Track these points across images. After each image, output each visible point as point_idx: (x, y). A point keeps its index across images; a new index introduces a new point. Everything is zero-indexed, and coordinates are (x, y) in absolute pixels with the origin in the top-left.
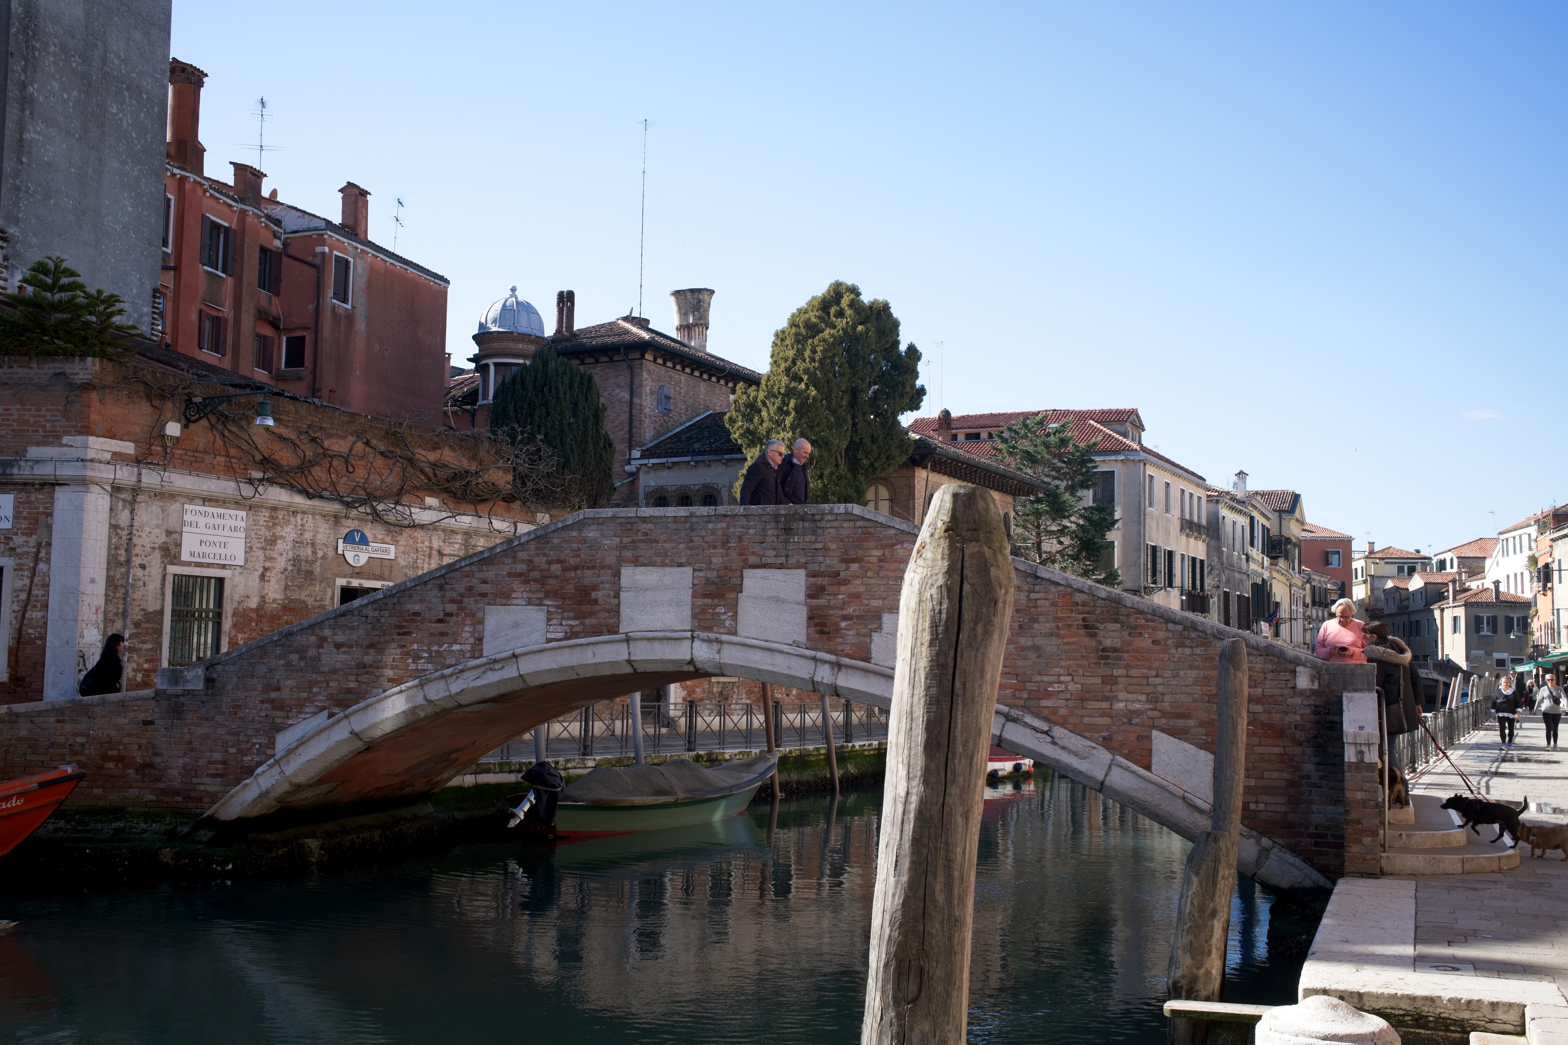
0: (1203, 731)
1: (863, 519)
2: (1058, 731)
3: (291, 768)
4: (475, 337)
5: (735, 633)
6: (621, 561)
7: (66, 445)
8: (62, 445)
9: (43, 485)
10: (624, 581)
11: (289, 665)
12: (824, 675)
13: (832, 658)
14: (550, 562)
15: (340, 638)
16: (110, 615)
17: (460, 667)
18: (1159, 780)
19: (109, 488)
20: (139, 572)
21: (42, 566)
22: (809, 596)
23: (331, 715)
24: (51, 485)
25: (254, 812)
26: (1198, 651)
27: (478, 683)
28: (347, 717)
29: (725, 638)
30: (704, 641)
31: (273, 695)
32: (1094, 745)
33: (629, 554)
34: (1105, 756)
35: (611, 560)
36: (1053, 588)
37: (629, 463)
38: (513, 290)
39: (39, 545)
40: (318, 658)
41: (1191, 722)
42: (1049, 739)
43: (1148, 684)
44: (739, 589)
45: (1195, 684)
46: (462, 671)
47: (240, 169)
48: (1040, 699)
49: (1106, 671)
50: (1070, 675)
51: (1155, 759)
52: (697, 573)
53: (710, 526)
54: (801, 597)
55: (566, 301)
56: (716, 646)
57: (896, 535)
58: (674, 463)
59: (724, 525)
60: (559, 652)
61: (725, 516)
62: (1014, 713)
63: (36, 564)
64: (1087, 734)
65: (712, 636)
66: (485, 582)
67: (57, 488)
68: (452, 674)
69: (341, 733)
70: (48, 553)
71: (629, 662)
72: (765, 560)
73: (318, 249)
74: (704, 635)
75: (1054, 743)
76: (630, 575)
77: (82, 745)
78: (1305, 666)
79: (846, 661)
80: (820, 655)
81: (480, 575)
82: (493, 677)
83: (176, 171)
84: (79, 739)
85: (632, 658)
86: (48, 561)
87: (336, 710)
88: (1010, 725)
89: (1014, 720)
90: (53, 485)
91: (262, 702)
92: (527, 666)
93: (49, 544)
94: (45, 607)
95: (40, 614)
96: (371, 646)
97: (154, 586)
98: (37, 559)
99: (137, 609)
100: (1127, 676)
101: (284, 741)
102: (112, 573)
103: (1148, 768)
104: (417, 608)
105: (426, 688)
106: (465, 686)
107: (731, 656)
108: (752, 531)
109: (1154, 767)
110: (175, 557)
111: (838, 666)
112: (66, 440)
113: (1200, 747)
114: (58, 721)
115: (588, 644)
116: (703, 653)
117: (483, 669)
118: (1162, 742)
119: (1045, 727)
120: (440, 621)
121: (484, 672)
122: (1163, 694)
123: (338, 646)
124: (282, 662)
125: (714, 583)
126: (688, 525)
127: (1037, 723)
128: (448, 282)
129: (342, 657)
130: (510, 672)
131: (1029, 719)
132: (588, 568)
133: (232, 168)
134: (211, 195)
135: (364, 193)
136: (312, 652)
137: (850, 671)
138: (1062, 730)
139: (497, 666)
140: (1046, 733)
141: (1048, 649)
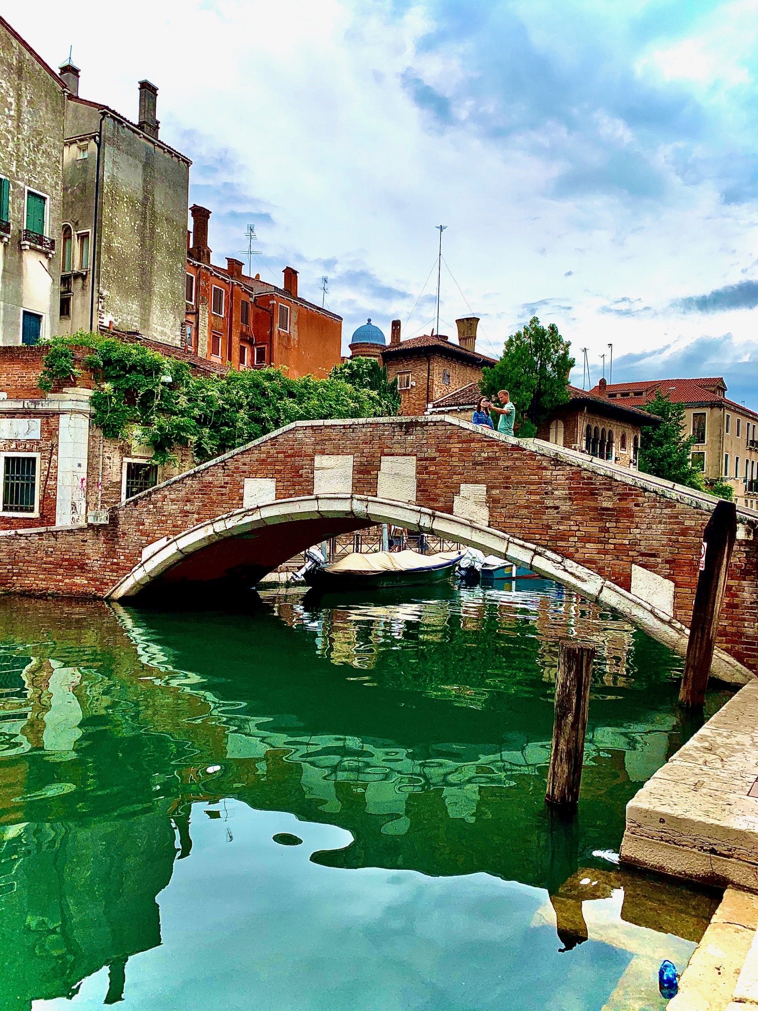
0: (668, 566)
1: (451, 424)
2: (568, 563)
3: (149, 567)
4: (350, 346)
5: (376, 496)
6: (315, 453)
7: (65, 393)
8: (63, 393)
9: (54, 414)
10: (317, 464)
12: (426, 522)
13: (430, 511)
14: (278, 453)
15: (172, 497)
16: (90, 484)
17: (231, 513)
18: (635, 598)
19: (88, 416)
20: (107, 461)
22: (418, 473)
23: (168, 539)
24: (57, 414)
27: (241, 523)
28: (175, 540)
29: (370, 498)
30: (358, 500)
31: (141, 527)
32: (592, 573)
33: (319, 447)
34: (599, 580)
35: (310, 451)
36: (568, 468)
37: (427, 411)
38: (369, 320)
39: (52, 445)
40: (162, 508)
41: (659, 560)
42: (562, 567)
43: (630, 533)
44: (378, 469)
45: (663, 534)
46: (232, 516)
47: (231, 261)
48: (557, 541)
49: (601, 524)
50: (577, 525)
51: (633, 584)
52: (355, 459)
53: (364, 430)
54: (413, 473)
55: (396, 325)
56: (365, 503)
58: (449, 411)
60: (291, 504)
62: (540, 549)
63: (51, 456)
64: (588, 565)
65: (363, 497)
66: (245, 464)
67: (61, 416)
68: (227, 518)
69: (172, 550)
70: (57, 450)
71: (318, 512)
72: (393, 451)
73: (271, 302)
74: (357, 496)
75: (566, 570)
76: (319, 460)
79: (438, 513)
80: (423, 509)
82: (247, 519)
83: (195, 262)
85: (320, 510)
86: (57, 454)
87: (171, 536)
89: (540, 554)
90: (59, 414)
91: (136, 531)
92: (266, 513)
93: (57, 445)
94: (56, 478)
95: (54, 482)
96: (188, 501)
97: (115, 469)
98: (51, 454)
99: (107, 480)
100: (616, 527)
101: (147, 552)
102: (90, 461)
103: (629, 590)
104: (211, 479)
105: (214, 525)
106: (234, 525)
107: (374, 509)
108: (386, 433)
109: (632, 590)
110: (128, 453)
111: (433, 516)
112: (64, 390)
113: (665, 577)
116: (358, 507)
117: (243, 515)
118: (639, 574)
119: (559, 559)
120: (222, 487)
121: (243, 517)
122: (640, 541)
123: (172, 501)
125: (364, 465)
126: (351, 430)
127: (553, 556)
128: (342, 319)
129: (174, 507)
130: (256, 517)
131: (549, 553)
132: (298, 456)
133: (227, 261)
134: (215, 275)
135: (295, 272)
136: (159, 504)
137: (440, 520)
138: (571, 562)
139: (250, 513)
140: (560, 563)
141: (563, 508)
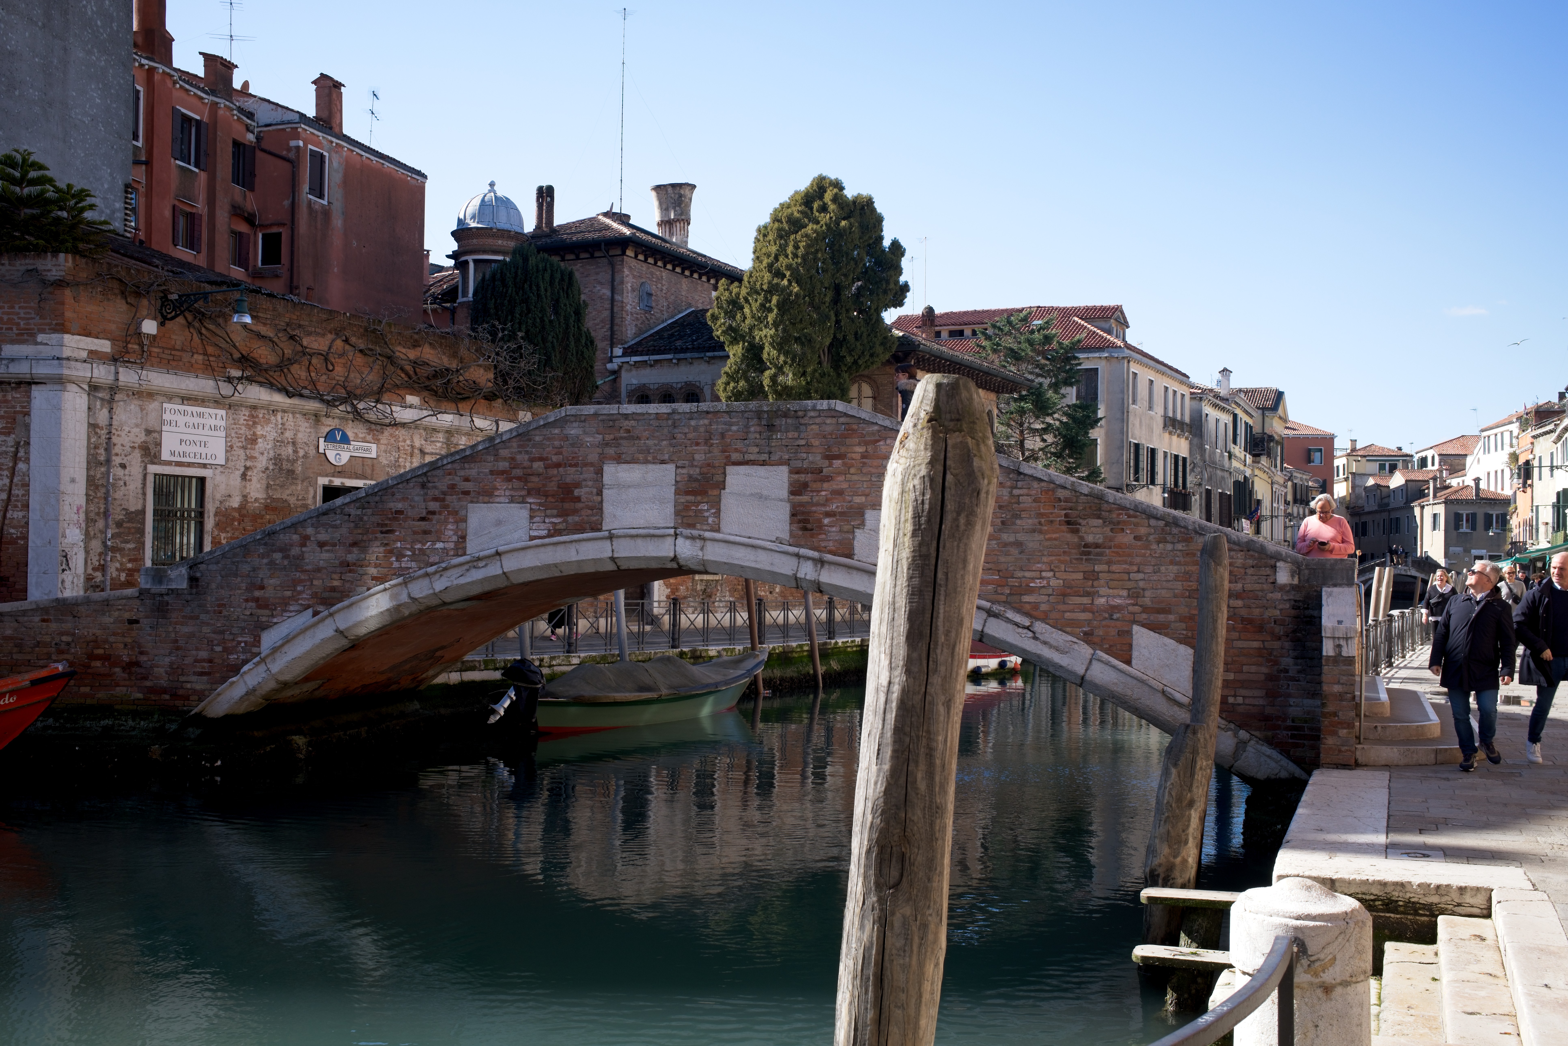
0: (1183, 625)
1: (846, 415)
2: (1039, 627)
3: (277, 666)
4: (453, 234)
5: (718, 530)
6: (603, 459)
7: (41, 344)
8: (37, 343)
9: (19, 383)
10: (607, 478)
11: (272, 563)
12: (807, 571)
13: (815, 554)
14: (532, 460)
15: (323, 536)
16: (92, 515)
17: (444, 565)
18: (1139, 674)
19: (86, 387)
20: (120, 472)
21: (21, 466)
22: (792, 493)
23: (315, 614)
24: (27, 384)
25: (242, 709)
26: (1179, 546)
27: (462, 581)
28: (331, 615)
29: (708, 534)
30: (687, 538)
31: (257, 594)
32: (1075, 640)
33: (611, 451)
34: (1086, 650)
35: (593, 457)
36: (1035, 484)
37: (611, 361)
38: (492, 185)
39: (18, 444)
40: (301, 557)
41: (1171, 617)
42: (1030, 634)
43: (1129, 580)
44: (722, 485)
45: (1176, 579)
46: (445, 569)
47: (210, 60)
48: (1021, 595)
49: (1088, 567)
50: (1051, 570)
51: (1135, 654)
52: (680, 471)
53: (693, 423)
54: (784, 493)
55: (545, 195)
56: (699, 543)
57: (879, 431)
58: (656, 361)
59: (706, 422)
60: (542, 549)
61: (708, 413)
62: (996, 608)
63: (15, 464)
64: (1068, 629)
65: (695, 533)
66: (467, 480)
67: (34, 387)
68: (436, 572)
69: (325, 631)
70: (27, 453)
71: (613, 559)
72: (748, 457)
73: (293, 143)
74: (687, 532)
75: (1035, 638)
76: (612, 472)
77: (68, 644)
78: (1285, 561)
79: (829, 557)
80: (803, 551)
81: (462, 473)
82: (476, 575)
83: (144, 61)
84: (64, 638)
85: (616, 555)
86: (27, 460)
87: (320, 608)
88: (992, 621)
89: (996, 616)
90: (30, 384)
91: (247, 601)
92: (511, 564)
93: (28, 443)
94: (26, 506)
95: (21, 514)
96: (354, 544)
97: (134, 485)
98: (15, 458)
99: (119, 509)
100: (1109, 572)
101: (269, 639)
102: (92, 473)
103: (1128, 662)
104: (400, 506)
105: (410, 586)
106: (448, 584)
107: (714, 553)
108: (734, 428)
109: (1134, 662)
110: (155, 456)
111: (821, 563)
112: (41, 338)
113: (1180, 641)
114: (43, 621)
115: (571, 542)
116: (686, 550)
117: (466, 567)
118: (1142, 637)
119: (1026, 622)
120: (423, 519)
121: (468, 570)
122: (1144, 590)
123: (321, 545)
124: (265, 561)
125: (696, 480)
126: (670, 422)
127: (1018, 618)
128: (425, 177)
129: (325, 556)
130: (494, 570)
131: (1010, 614)
132: (571, 466)
133: (201, 58)
134: (181, 87)
135: (338, 85)
136: (295, 551)
137: (833, 567)
138: (1043, 625)
139: (481, 564)
140: (1028, 628)
141: (1031, 545)
